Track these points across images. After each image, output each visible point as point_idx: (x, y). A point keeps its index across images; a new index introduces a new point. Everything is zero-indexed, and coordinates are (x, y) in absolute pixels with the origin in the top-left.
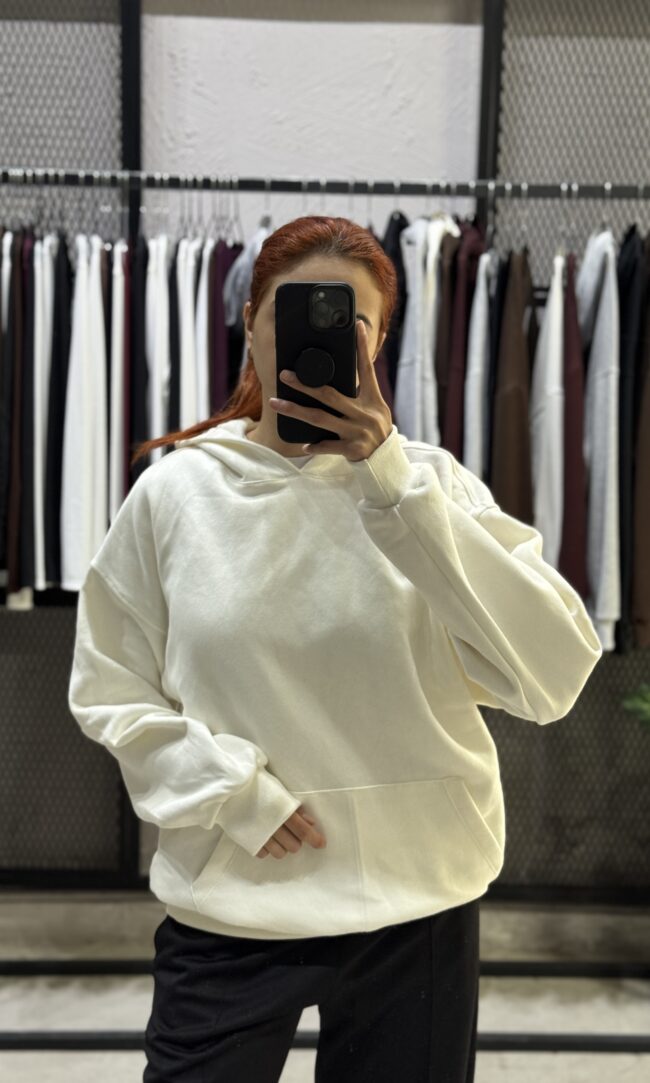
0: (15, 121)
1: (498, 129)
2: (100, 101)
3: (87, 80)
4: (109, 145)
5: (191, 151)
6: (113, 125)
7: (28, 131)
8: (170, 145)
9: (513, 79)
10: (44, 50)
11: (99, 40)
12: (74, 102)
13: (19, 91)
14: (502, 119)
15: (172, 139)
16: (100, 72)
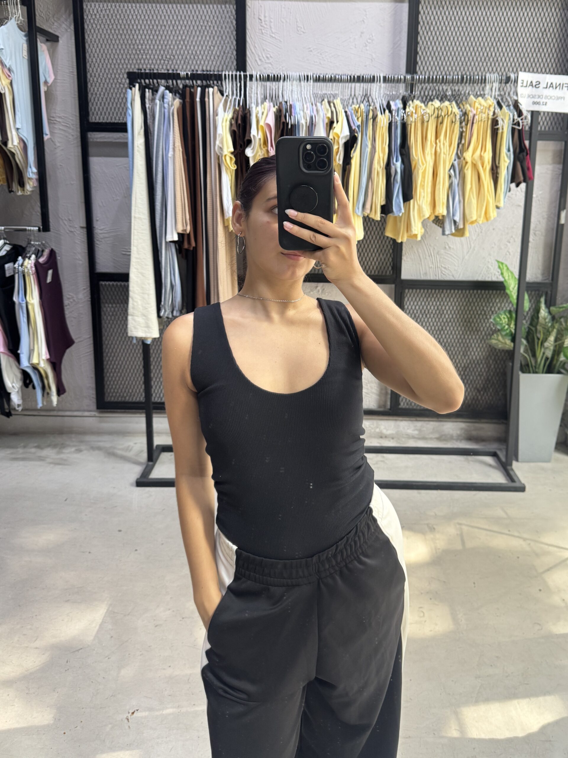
0: (186, 52)
1: (416, 53)
2: (226, 42)
3: (220, 32)
4: (230, 63)
5: (270, 66)
6: (232, 54)
7: (192, 57)
8: (259, 63)
9: (424, 28)
10: (199, 17)
11: (225, 12)
12: (214, 42)
13: (188, 38)
14: (419, 49)
15: (260, 60)
16: (226, 27)
